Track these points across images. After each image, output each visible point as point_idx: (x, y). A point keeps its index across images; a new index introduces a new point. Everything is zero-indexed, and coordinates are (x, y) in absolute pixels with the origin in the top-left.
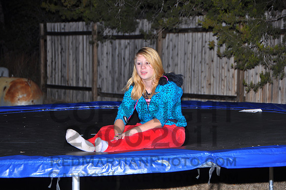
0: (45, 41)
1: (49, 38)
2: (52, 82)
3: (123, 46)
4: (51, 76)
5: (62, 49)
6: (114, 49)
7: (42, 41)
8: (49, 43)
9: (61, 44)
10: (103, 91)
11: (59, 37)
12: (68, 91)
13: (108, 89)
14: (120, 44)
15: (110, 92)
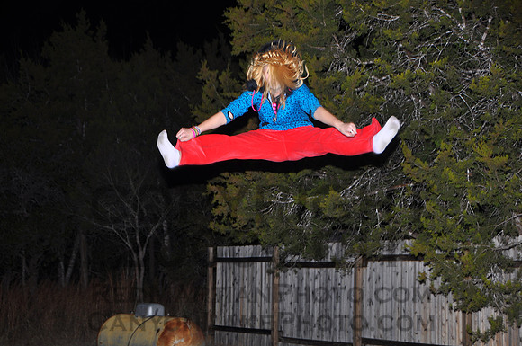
0: (215, 270)
1: (219, 265)
2: (221, 322)
3: (311, 276)
4: (221, 315)
5: (235, 280)
6: (300, 280)
7: (210, 270)
8: (219, 272)
9: (234, 273)
10: (285, 336)
11: (232, 264)
12: (240, 334)
13: (292, 333)
14: (308, 274)
15: (295, 336)
